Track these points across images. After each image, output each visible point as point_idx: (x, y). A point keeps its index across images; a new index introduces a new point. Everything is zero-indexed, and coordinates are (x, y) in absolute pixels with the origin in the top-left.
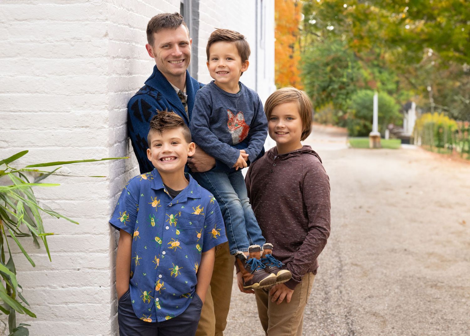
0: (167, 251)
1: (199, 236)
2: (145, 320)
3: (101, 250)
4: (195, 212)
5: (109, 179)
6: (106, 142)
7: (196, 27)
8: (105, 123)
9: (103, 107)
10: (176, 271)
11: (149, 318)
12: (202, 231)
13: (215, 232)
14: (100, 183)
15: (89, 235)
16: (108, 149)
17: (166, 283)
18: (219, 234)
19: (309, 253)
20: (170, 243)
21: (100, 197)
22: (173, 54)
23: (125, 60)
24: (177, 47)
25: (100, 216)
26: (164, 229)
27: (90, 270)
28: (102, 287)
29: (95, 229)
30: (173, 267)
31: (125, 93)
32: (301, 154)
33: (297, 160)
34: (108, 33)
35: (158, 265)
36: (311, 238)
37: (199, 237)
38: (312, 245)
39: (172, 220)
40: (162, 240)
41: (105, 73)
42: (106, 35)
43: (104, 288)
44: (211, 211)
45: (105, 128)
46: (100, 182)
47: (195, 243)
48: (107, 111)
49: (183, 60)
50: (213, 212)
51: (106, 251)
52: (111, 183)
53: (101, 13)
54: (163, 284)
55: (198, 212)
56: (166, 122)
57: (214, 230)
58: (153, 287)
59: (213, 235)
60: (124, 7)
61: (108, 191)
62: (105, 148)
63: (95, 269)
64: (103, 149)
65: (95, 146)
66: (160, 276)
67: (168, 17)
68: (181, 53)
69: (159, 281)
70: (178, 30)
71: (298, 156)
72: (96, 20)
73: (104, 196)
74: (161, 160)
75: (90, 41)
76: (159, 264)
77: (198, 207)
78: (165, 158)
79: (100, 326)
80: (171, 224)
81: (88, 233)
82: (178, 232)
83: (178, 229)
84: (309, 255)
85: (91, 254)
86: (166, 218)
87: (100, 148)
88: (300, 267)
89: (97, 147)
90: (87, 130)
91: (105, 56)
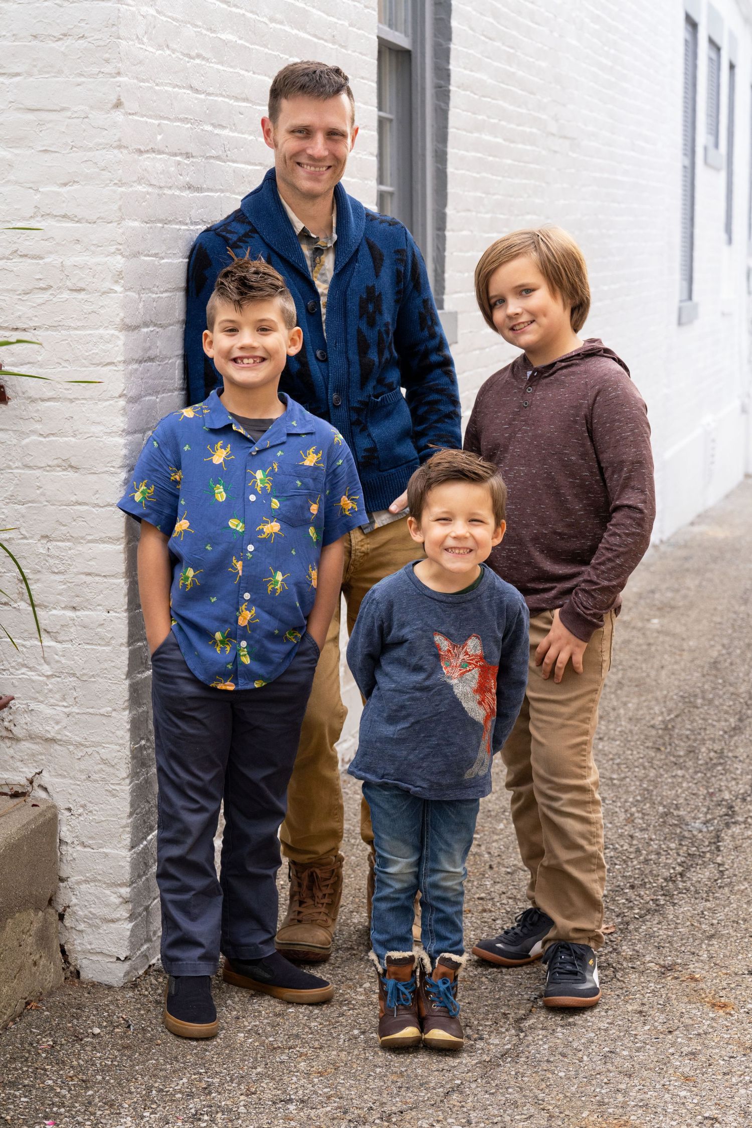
0: (257, 544)
1: (314, 509)
2: (220, 686)
3: (110, 538)
4: (304, 460)
5: (125, 395)
6: (118, 320)
7: (443, 105)
8: (117, 282)
9: (113, 249)
10: (277, 582)
11: (228, 683)
12: (320, 499)
13: (346, 503)
14: (108, 403)
15: (86, 508)
16: (122, 336)
17: (259, 610)
18: (355, 506)
19: (610, 565)
20: (261, 527)
21: (109, 431)
22: (309, 152)
23: (178, 158)
24: (320, 138)
25: (107, 469)
26: (246, 500)
27: (89, 579)
28: (112, 614)
29: (97, 496)
30: (271, 576)
31: (178, 227)
32: (582, 359)
33: (573, 373)
34: (123, 100)
35: (240, 574)
36: (611, 535)
37: (315, 512)
38: (614, 548)
39: (261, 480)
40: (244, 522)
41: (116, 181)
42: (118, 105)
43: (115, 614)
44: (336, 460)
45: (116, 292)
46: (107, 400)
47: (306, 523)
48: (119, 257)
49: (329, 167)
50: (341, 461)
51: (118, 540)
52: (131, 405)
53: (107, 61)
54: (253, 612)
55: (311, 461)
56: (251, 288)
57: (344, 499)
58: (232, 621)
59: (343, 509)
60: (174, 51)
61: (122, 419)
62: (116, 333)
63: (97, 575)
64: (113, 335)
65: (97, 329)
66: (247, 596)
67: (318, 72)
68: (326, 153)
69: (244, 606)
70: (331, 103)
71: (577, 365)
72: (97, 74)
73: (115, 429)
74: (235, 360)
75: (87, 117)
76: (243, 571)
77: (312, 450)
78: (242, 358)
79: (108, 690)
80: (259, 489)
81: (85, 504)
82: (275, 504)
83: (276, 497)
84: (609, 569)
85: (91, 545)
86: (247, 477)
87: (108, 332)
88: (592, 596)
89: (101, 331)
90: (82, 296)
91: (114, 148)
